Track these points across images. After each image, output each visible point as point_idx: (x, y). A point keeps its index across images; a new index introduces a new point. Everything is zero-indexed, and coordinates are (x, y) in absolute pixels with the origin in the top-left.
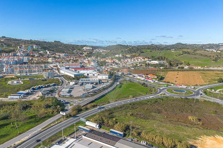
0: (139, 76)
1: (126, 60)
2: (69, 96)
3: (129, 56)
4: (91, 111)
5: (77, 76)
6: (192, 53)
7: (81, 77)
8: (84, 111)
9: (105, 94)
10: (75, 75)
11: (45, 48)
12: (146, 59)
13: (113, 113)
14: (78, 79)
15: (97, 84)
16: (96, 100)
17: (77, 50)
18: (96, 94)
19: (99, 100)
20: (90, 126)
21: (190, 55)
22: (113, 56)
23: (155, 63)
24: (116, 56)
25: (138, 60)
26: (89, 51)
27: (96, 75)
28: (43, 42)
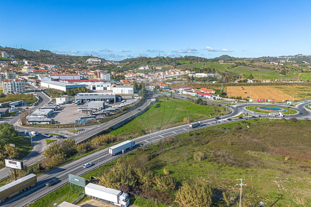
0: (185, 90)
1: (157, 74)
2: (48, 123)
3: (160, 68)
4: (100, 155)
5: (72, 88)
6: (249, 65)
7: (81, 91)
8: (82, 155)
9: (131, 117)
10: (68, 88)
11: (21, 58)
12: (186, 71)
13: (158, 155)
14: (74, 95)
15: (112, 101)
16: (112, 129)
17: (77, 63)
18: (112, 119)
19: (120, 130)
20: (100, 199)
21: (247, 67)
22: (135, 70)
23: (201, 77)
24: (140, 68)
25: (175, 73)
26: (96, 64)
27: (108, 89)
28: (20, 50)
